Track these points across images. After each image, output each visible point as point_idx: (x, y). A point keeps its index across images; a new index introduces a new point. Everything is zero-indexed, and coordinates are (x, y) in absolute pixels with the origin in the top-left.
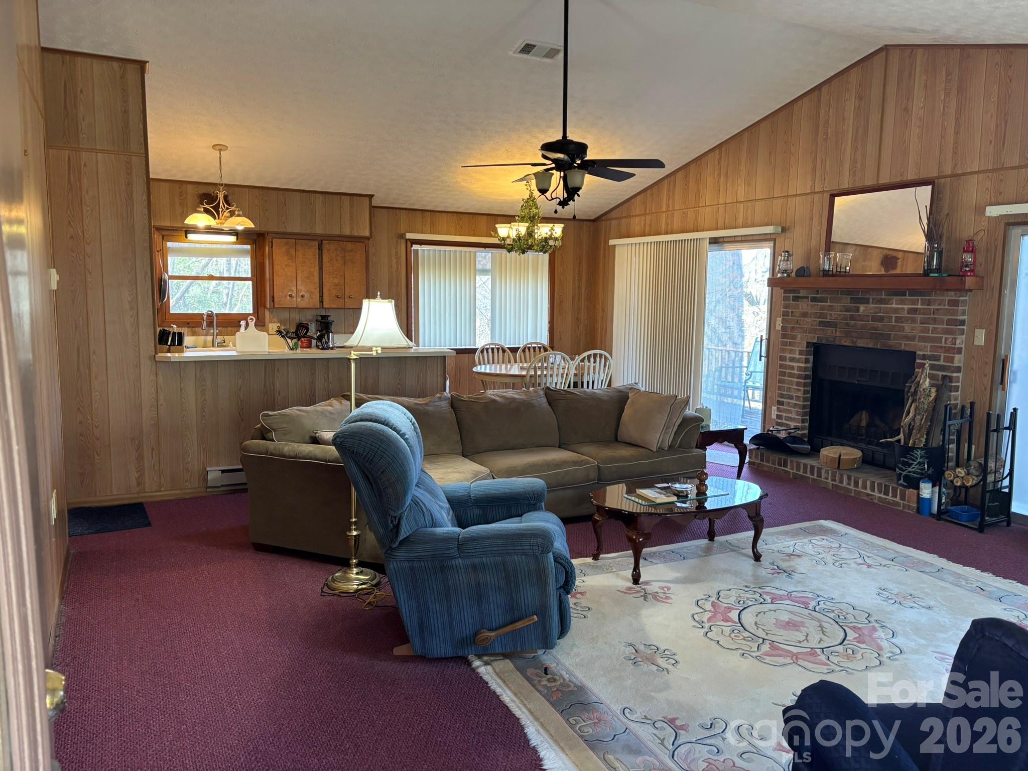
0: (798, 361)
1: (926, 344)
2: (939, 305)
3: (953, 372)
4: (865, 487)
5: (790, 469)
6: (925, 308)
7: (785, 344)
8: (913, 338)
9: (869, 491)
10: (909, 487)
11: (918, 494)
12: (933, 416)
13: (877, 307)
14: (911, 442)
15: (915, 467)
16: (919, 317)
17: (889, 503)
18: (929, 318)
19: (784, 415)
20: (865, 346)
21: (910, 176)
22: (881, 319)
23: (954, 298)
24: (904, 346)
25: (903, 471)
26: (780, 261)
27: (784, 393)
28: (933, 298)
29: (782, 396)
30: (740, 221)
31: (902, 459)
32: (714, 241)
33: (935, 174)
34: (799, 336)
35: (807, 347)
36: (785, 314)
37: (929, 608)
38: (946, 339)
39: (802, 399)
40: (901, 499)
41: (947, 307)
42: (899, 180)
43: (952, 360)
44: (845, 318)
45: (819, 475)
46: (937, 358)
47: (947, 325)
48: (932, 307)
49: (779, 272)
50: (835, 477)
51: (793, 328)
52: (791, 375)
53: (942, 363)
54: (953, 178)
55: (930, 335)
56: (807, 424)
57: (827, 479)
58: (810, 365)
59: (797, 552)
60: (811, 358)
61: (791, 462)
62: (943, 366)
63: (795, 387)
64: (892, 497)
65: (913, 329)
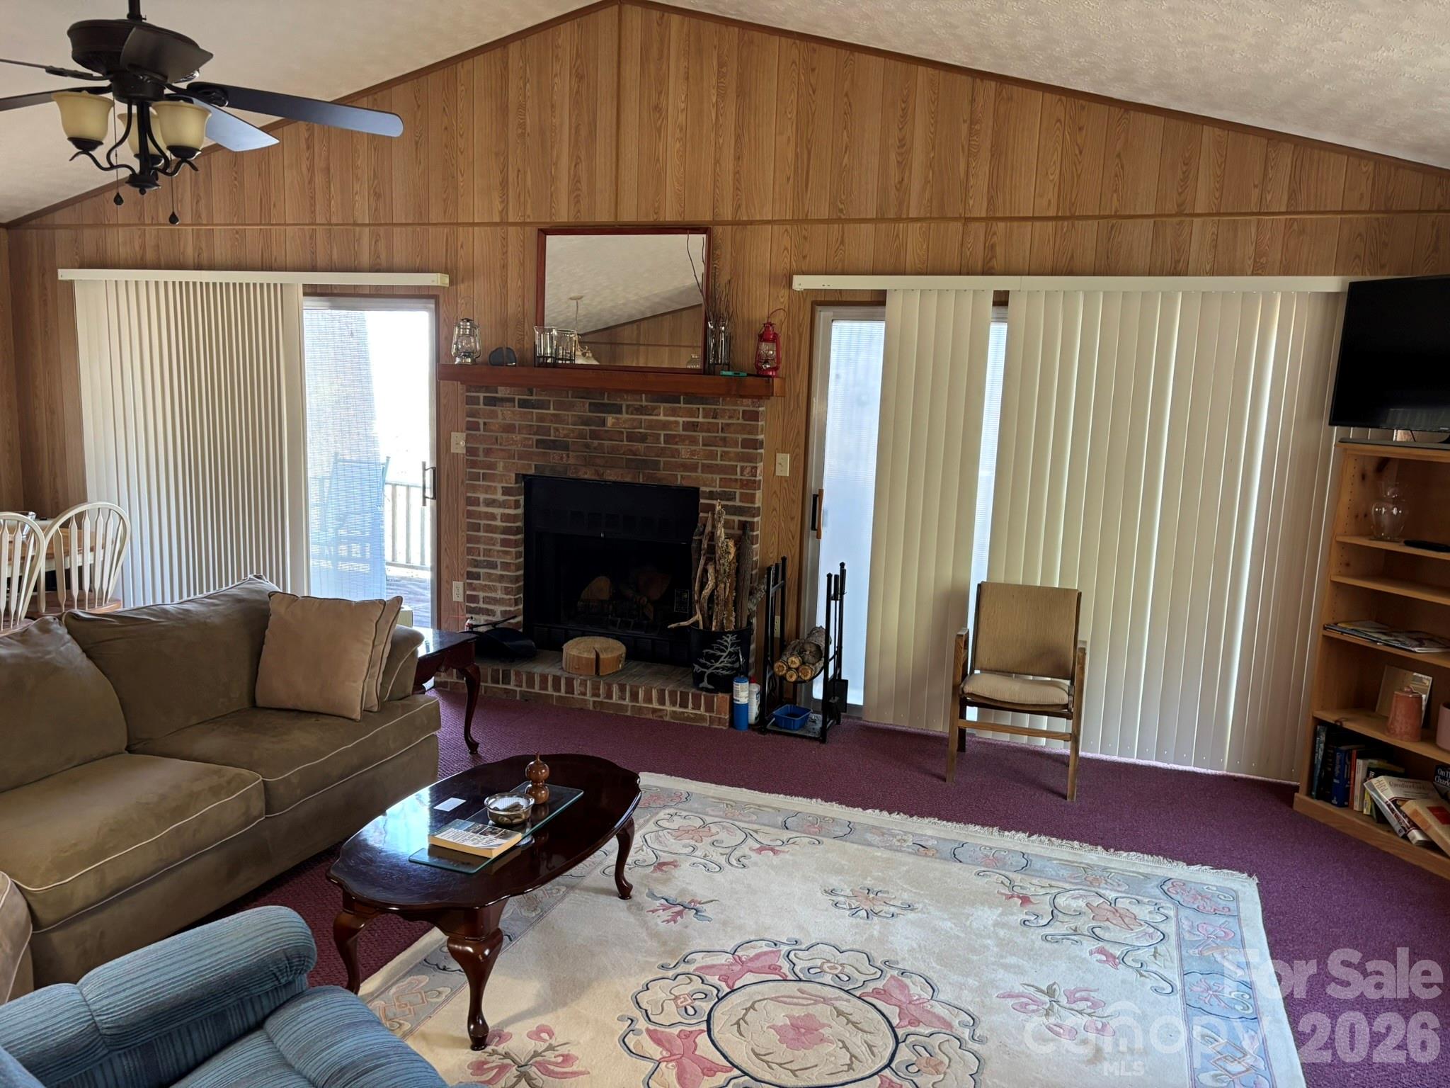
0: (503, 505)
1: (714, 476)
2: (730, 417)
3: (754, 517)
4: (649, 700)
5: (517, 686)
6: (709, 423)
7: (476, 477)
8: (694, 468)
9: (655, 705)
10: (715, 691)
11: (732, 699)
12: (737, 582)
13: (634, 420)
14: (714, 624)
15: (724, 661)
16: (701, 436)
17: (688, 718)
18: (716, 437)
19: (481, 594)
20: (619, 479)
21: (669, 216)
22: (643, 438)
23: (751, 408)
24: (681, 479)
25: (708, 668)
26: (459, 336)
27: (478, 558)
28: (720, 407)
29: (476, 564)
30: (365, 259)
31: (705, 651)
32: (312, 291)
33: (708, 218)
34: (502, 464)
35: (516, 483)
36: (472, 427)
37: (910, 907)
38: (743, 469)
39: (513, 567)
40: (706, 711)
41: (741, 421)
42: (652, 219)
43: (752, 498)
44: (582, 435)
45: (570, 689)
46: (731, 497)
47: (742, 448)
48: (720, 421)
49: (457, 355)
50: (599, 689)
51: (488, 452)
52: (490, 529)
53: (738, 503)
54: (735, 227)
55: (719, 462)
56: (521, 607)
57: (584, 694)
58: (520, 511)
59: (665, 857)
60: (521, 498)
61: (518, 674)
62: (740, 507)
63: (499, 548)
64: (693, 709)
65: (693, 453)
